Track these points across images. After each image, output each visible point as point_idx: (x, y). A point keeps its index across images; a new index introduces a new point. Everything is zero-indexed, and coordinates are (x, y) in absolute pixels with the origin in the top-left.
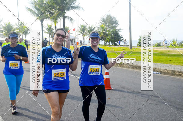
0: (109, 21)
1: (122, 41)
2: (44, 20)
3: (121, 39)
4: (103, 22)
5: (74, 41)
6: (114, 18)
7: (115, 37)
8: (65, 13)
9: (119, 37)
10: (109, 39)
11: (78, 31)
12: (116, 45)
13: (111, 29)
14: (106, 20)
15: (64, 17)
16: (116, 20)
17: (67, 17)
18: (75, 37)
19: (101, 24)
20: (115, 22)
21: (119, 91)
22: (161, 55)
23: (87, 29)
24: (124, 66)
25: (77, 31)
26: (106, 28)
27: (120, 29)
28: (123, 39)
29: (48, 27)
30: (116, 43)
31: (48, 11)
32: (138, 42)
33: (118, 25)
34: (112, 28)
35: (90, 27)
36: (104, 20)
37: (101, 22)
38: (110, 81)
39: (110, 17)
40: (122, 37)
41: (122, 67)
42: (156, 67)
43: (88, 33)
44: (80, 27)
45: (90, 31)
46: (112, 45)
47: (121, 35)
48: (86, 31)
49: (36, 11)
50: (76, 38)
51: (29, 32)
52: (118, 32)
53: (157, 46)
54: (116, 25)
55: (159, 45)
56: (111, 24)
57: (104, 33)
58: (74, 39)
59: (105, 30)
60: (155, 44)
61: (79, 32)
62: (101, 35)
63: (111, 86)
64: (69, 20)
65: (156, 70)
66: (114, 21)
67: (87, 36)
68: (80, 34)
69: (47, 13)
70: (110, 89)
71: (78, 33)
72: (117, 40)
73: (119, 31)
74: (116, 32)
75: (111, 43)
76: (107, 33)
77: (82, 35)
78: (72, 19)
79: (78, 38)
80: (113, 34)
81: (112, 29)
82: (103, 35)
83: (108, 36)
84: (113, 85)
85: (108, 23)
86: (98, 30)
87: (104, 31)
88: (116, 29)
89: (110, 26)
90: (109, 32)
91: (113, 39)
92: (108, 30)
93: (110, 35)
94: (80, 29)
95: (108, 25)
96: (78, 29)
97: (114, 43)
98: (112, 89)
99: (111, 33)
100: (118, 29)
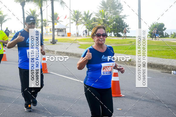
1: (127, 31)
2: (26, 3)
3: (127, 28)
4: (102, 7)
5: (65, 32)
9: (124, 26)
10: (110, 29)
11: (70, 18)
12: (119, 36)
13: (113, 15)
14: (107, 3)
16: (120, 4)
18: (66, 26)
19: (100, 8)
20: (119, 6)
21: (132, 98)
23: (81, 15)
25: (68, 18)
26: (107, 14)
27: (125, 16)
28: (128, 29)
29: (30, 13)
30: (119, 33)
32: (149, 32)
33: (123, 10)
34: (115, 14)
35: (85, 14)
36: (104, 4)
37: (101, 6)
38: (120, 86)
40: (127, 26)
41: (132, 65)
43: (83, 21)
44: (73, 13)
45: (86, 18)
46: (114, 36)
47: (126, 24)
48: (80, 18)
50: (68, 27)
51: (5, 19)
52: (122, 19)
53: (174, 38)
57: (104, 20)
58: (65, 29)
59: (106, 16)
60: (172, 34)
61: (72, 19)
62: (100, 23)
63: (121, 92)
64: (59, 3)
66: (117, 5)
67: (82, 25)
68: (72, 23)
70: (120, 96)
71: (70, 21)
72: (121, 29)
73: (123, 18)
74: (120, 19)
75: (113, 33)
76: (108, 20)
77: (75, 23)
78: (62, 1)
79: (70, 28)
80: (116, 22)
81: (115, 16)
82: (102, 23)
83: (109, 24)
84: (123, 90)
85: (109, 8)
86: (96, 17)
87: (103, 18)
88: (120, 15)
89: (112, 12)
90: (110, 19)
91: (115, 28)
92: (110, 17)
93: (112, 23)
94: (73, 15)
95: (109, 10)
96: (70, 15)
97: (117, 33)
98: (123, 96)
99: (113, 21)
100: (123, 16)
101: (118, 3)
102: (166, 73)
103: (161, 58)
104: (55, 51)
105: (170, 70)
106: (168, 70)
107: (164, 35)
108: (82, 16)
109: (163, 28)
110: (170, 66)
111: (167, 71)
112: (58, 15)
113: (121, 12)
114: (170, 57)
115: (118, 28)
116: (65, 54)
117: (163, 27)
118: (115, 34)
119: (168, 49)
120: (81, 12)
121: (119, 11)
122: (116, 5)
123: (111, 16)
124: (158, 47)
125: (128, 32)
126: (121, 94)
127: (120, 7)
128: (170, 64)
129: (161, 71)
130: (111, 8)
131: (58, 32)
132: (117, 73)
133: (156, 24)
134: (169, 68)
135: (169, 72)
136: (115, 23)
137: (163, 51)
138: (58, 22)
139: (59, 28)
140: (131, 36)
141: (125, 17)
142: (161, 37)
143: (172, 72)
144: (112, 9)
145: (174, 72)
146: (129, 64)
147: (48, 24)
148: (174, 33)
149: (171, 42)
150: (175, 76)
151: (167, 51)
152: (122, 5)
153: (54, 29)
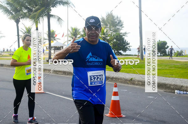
0: (110, 22)
3: (128, 46)
6: (117, 17)
7: (118, 44)
8: (51, 10)
9: (125, 43)
11: (68, 35)
14: (107, 20)
15: (49, 16)
17: (53, 16)
18: (63, 44)
20: (119, 23)
22: (186, 68)
23: (80, 32)
24: (136, 83)
25: (66, 36)
26: (106, 32)
27: (126, 33)
28: (129, 47)
29: (25, 30)
30: (120, 51)
31: (26, 8)
33: (123, 27)
34: (115, 31)
38: (121, 106)
39: (112, 16)
40: (128, 44)
41: (134, 84)
42: (183, 84)
44: (71, 30)
47: (126, 41)
48: (78, 36)
49: (9, 8)
52: (123, 37)
53: (177, 56)
54: (120, 28)
55: (180, 54)
56: (113, 27)
57: (103, 38)
58: (62, 47)
59: (106, 34)
60: (175, 53)
61: (70, 36)
63: (122, 112)
64: (56, 20)
65: (183, 88)
66: (118, 22)
68: (70, 40)
69: (25, 11)
70: (121, 117)
72: (122, 47)
73: (124, 35)
74: (121, 37)
76: (108, 38)
78: (59, 18)
80: (117, 40)
81: (115, 33)
83: (109, 42)
84: (123, 110)
85: (109, 25)
87: (103, 36)
88: (121, 32)
89: (112, 29)
90: (110, 37)
91: (116, 46)
92: (110, 35)
93: (112, 41)
94: (71, 32)
95: (109, 27)
96: (68, 33)
97: (118, 51)
98: (124, 116)
99: (114, 38)
100: (123, 33)
101: (119, 20)
102: (169, 92)
103: (164, 77)
104: (52, 70)
105: (174, 89)
106: (171, 89)
107: (167, 53)
108: (80, 34)
109: (166, 47)
110: (173, 85)
111: (170, 91)
112: (55, 32)
113: (121, 29)
114: (173, 76)
115: (118, 46)
116: (62, 73)
117: (166, 45)
118: (115, 52)
119: (171, 67)
120: (79, 30)
121: (119, 28)
122: (116, 22)
123: (112, 34)
124: (160, 66)
125: (130, 50)
126: (122, 115)
127: (120, 25)
128: (173, 83)
129: (164, 91)
130: (111, 25)
131: (54, 50)
132: (117, 92)
133: (158, 42)
134: (172, 87)
135: (173, 91)
136: (115, 40)
137: (166, 69)
138: (55, 40)
139: (55, 45)
140: (132, 54)
141: (126, 35)
142: (164, 56)
143: (176, 91)
144: (112, 27)
145: (178, 92)
146: (130, 83)
147: (45, 42)
148: (177, 51)
149: (174, 61)
150: (179, 96)
151: (170, 70)
152: (122, 22)
153: (50, 47)
